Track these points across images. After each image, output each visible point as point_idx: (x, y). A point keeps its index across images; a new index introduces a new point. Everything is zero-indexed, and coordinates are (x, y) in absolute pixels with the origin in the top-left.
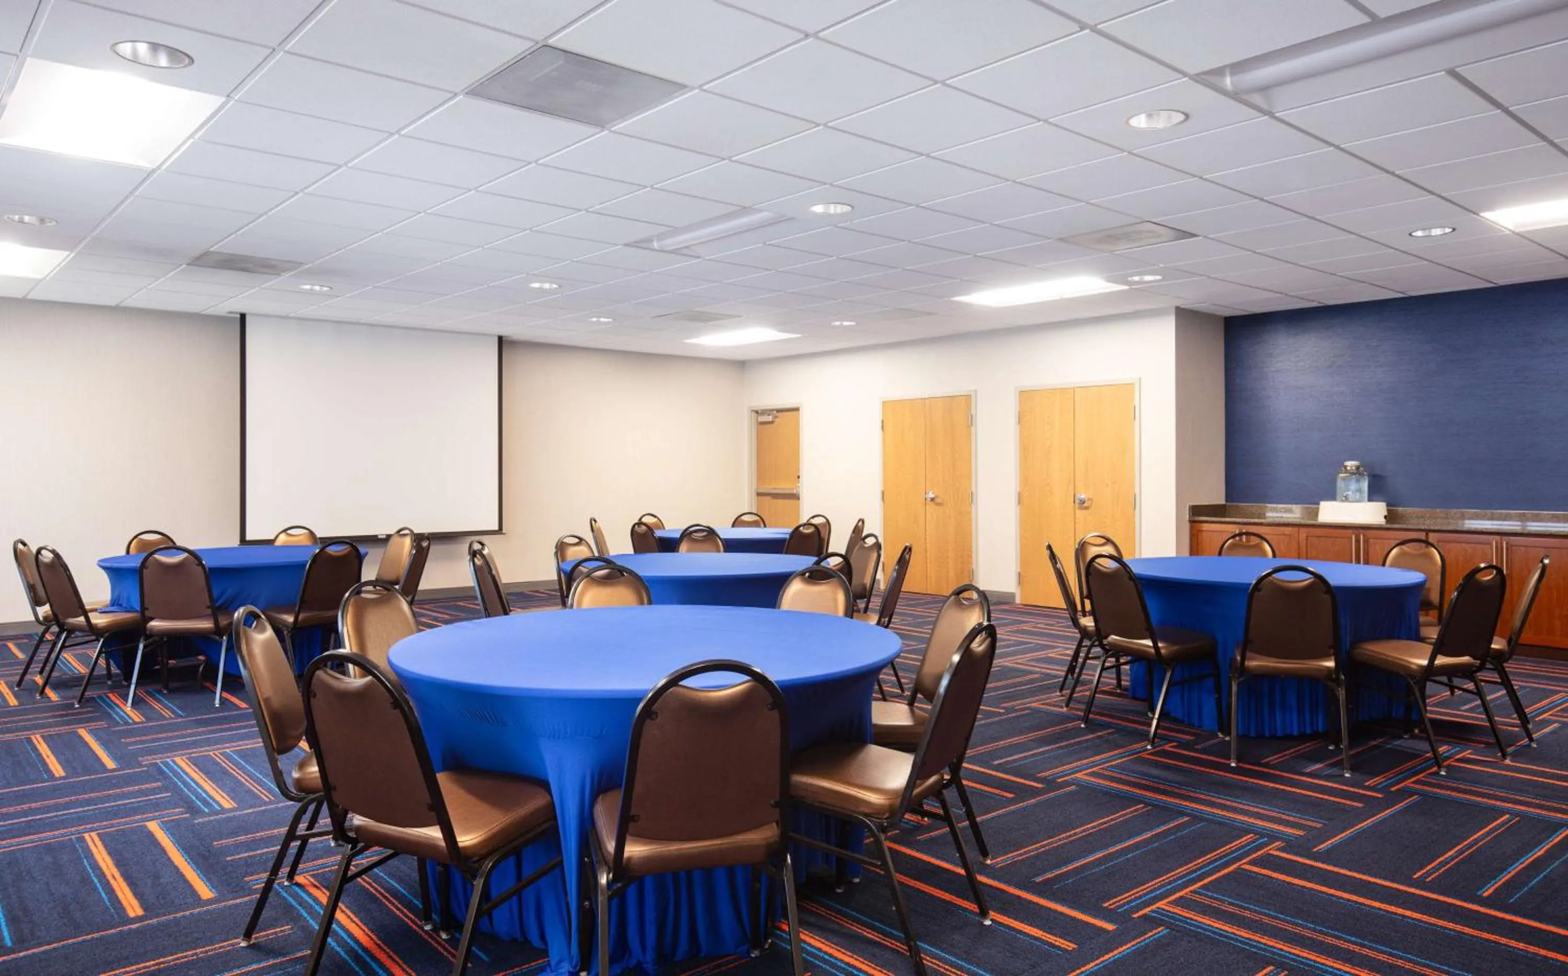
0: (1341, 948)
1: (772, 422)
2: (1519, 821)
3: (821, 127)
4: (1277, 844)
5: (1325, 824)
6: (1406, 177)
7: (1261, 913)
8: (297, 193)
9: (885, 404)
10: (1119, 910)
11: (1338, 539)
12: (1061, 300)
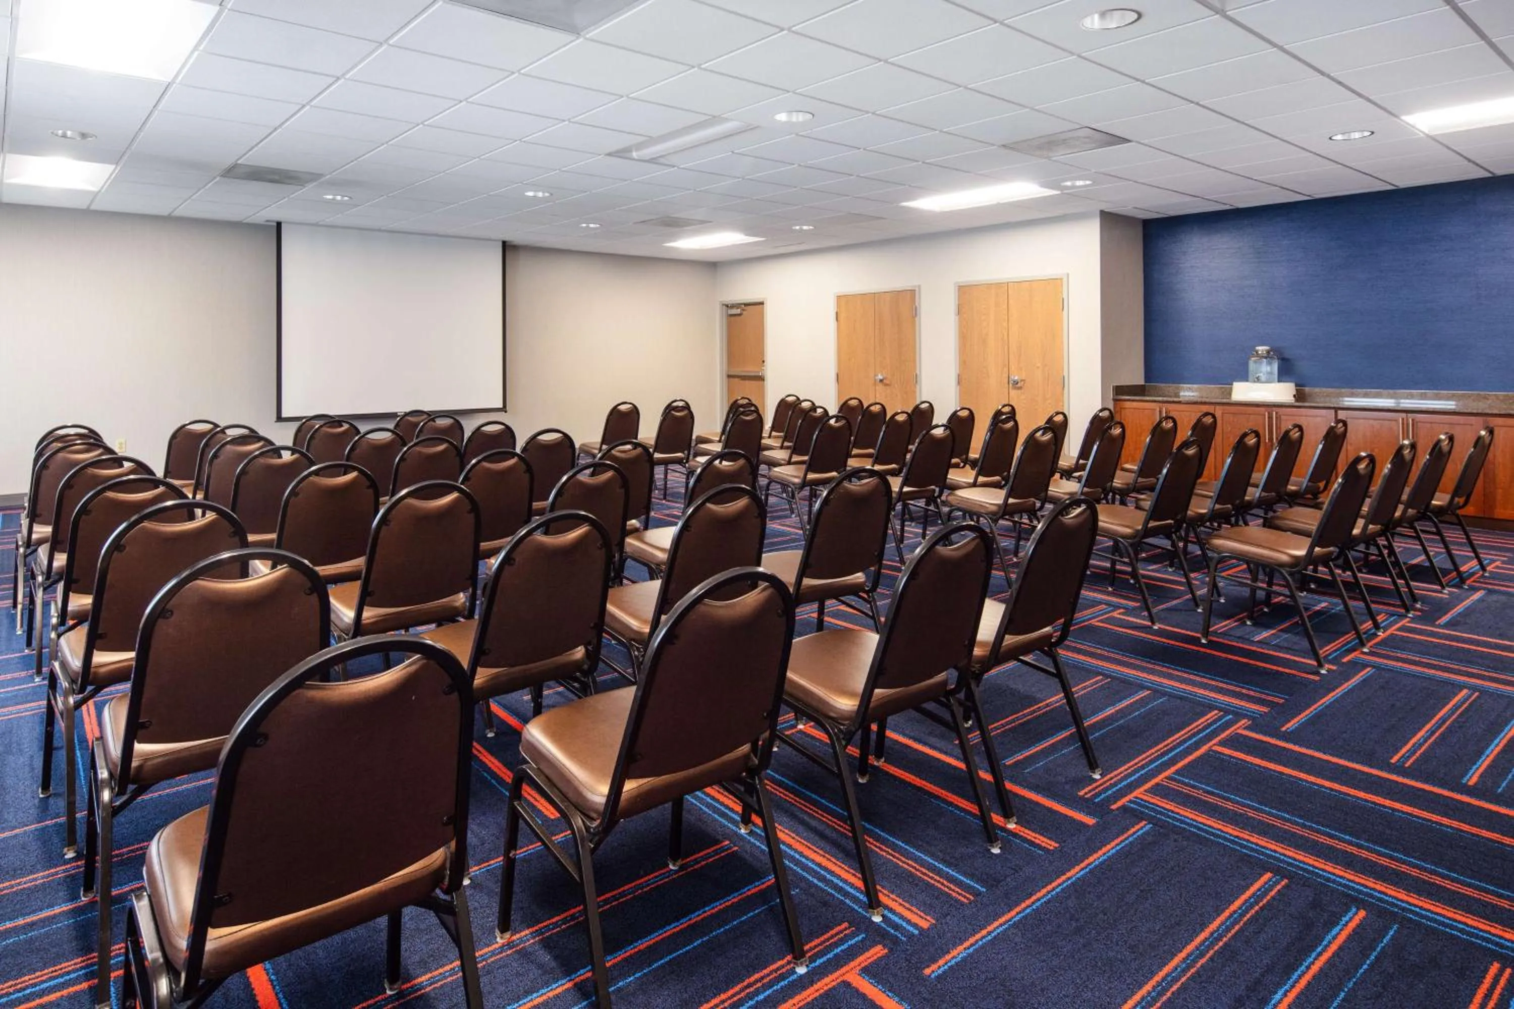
0: (1337, 849)
1: (740, 315)
2: (1478, 697)
3: (785, 32)
4: (1243, 722)
5: (1286, 699)
6: (1340, 79)
7: (1244, 805)
8: (304, 106)
9: (839, 298)
10: (1096, 800)
11: (1252, 417)
12: (998, 204)
